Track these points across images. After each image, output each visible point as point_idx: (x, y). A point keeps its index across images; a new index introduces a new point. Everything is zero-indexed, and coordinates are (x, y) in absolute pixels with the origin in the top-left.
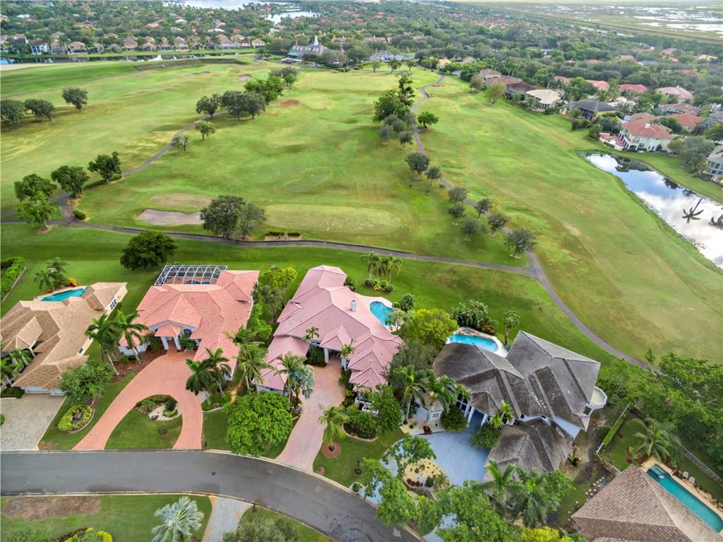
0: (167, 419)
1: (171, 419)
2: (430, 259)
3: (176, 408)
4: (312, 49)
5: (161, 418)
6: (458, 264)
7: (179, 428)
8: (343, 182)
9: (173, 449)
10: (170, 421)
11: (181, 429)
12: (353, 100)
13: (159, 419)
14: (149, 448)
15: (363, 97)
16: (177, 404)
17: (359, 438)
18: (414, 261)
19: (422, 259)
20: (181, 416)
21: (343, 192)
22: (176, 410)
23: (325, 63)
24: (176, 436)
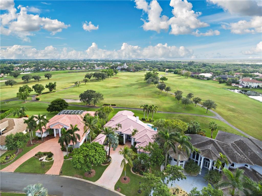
0: (47, 161)
1: (48, 161)
2: (170, 113)
3: (52, 157)
4: (124, 67)
5: (44, 160)
6: (182, 114)
7: (51, 165)
8: (133, 94)
9: (45, 174)
10: (48, 162)
11: (52, 166)
12: (137, 78)
13: (43, 161)
14: (34, 173)
15: (140, 77)
16: (53, 156)
17: (140, 175)
18: (162, 114)
19: (166, 113)
20: (54, 160)
21: (134, 96)
22: (52, 158)
23: (128, 70)
24: (49, 168)
